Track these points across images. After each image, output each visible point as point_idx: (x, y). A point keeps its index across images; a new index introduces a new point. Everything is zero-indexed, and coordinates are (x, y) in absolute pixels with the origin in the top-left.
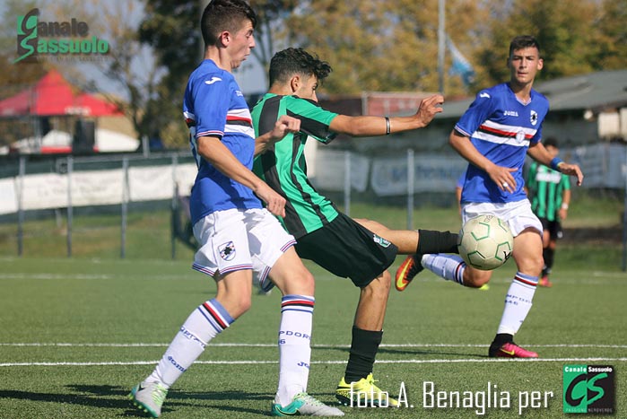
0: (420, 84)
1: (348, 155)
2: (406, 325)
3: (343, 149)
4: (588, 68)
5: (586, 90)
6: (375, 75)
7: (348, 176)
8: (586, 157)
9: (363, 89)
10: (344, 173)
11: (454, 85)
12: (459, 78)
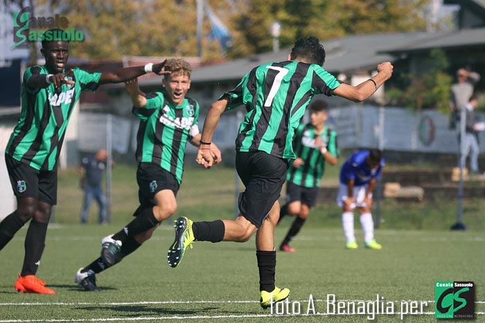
0: (179, 48)
1: (109, 117)
2: (168, 283)
3: (105, 112)
4: (341, 32)
5: (340, 54)
6: (135, 40)
7: (110, 137)
8: (341, 118)
9: (124, 54)
10: (105, 135)
11: (212, 49)
12: (216, 43)
